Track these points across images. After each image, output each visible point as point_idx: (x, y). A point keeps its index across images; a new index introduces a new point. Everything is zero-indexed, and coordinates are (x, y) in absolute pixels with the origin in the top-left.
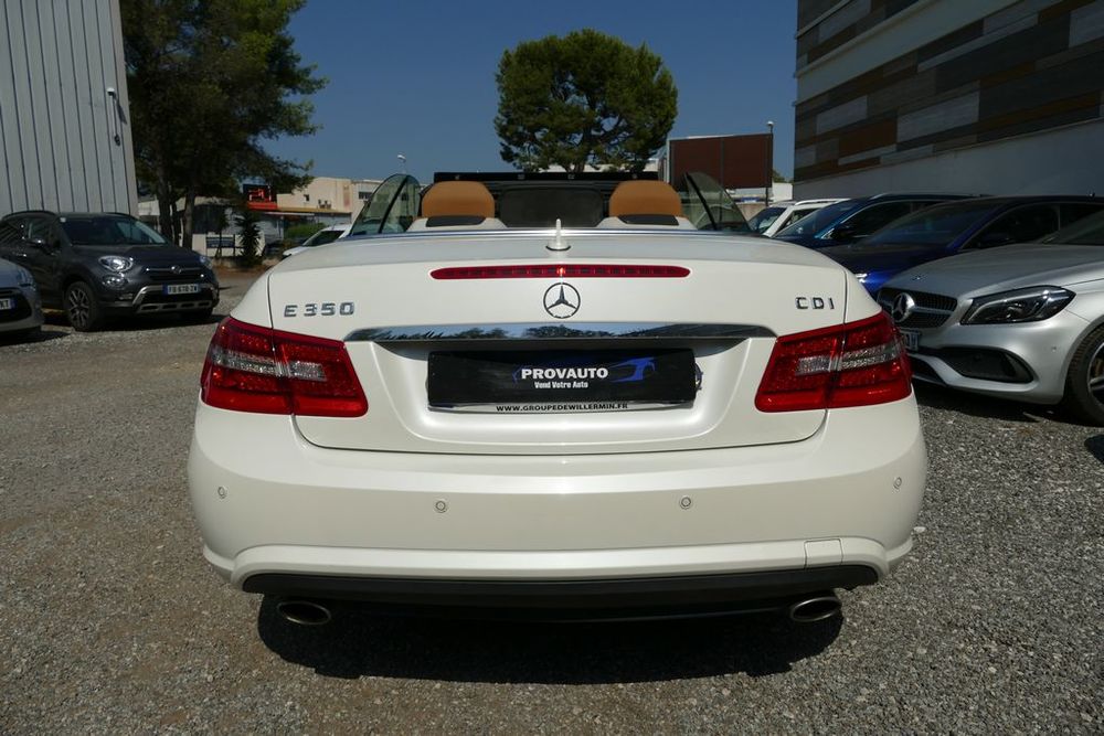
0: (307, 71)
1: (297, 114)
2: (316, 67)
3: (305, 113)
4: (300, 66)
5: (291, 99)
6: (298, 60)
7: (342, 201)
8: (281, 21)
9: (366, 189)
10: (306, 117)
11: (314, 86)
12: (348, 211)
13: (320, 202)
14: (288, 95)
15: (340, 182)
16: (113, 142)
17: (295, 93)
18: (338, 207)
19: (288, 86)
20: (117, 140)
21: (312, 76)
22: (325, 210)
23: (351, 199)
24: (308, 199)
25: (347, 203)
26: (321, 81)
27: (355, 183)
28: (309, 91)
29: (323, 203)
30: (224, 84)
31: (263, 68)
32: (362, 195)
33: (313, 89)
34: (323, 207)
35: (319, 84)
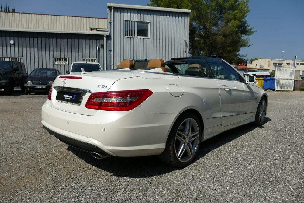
0: (251, 29)
1: (245, 42)
2: (253, 28)
3: (247, 41)
4: (249, 28)
5: (244, 37)
6: (249, 26)
7: (267, 65)
8: (243, 16)
9: (275, 62)
10: (248, 42)
11: (252, 33)
12: (269, 69)
13: (260, 66)
14: (244, 36)
15: (267, 60)
16: (184, 52)
17: (246, 36)
18: (266, 67)
19: (244, 34)
20: (185, 52)
21: (252, 30)
22: (261, 68)
23: (270, 65)
24: (257, 65)
25: (268, 66)
26: (254, 31)
27: (272, 60)
28: (250, 34)
29: (261, 66)
30: (224, 36)
31: (235, 30)
32: (274, 64)
33: (251, 34)
34: (261, 67)
35: (253, 32)
